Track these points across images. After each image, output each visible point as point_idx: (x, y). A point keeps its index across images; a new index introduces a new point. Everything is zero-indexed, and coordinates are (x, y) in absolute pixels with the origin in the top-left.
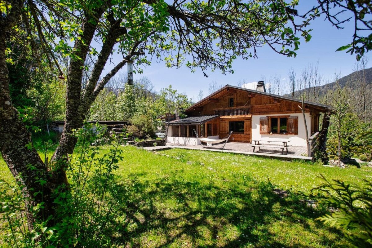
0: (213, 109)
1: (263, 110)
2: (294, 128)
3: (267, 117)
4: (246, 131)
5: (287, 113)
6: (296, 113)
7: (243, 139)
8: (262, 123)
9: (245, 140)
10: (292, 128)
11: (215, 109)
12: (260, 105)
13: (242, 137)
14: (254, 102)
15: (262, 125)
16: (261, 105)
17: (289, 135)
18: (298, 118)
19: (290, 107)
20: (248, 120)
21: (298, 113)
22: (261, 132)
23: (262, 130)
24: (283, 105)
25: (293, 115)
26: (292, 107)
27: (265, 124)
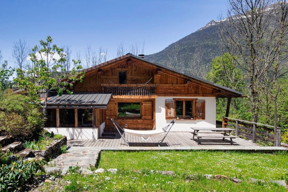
0: (102, 85)
1: (169, 91)
2: (202, 112)
3: (174, 99)
4: (145, 115)
5: (195, 96)
6: (203, 96)
7: (140, 126)
8: (168, 106)
9: (143, 127)
10: (200, 112)
11: (105, 85)
12: (165, 85)
13: (139, 124)
14: (158, 80)
15: (168, 109)
16: (167, 85)
17: (197, 120)
18: (205, 102)
19: (198, 90)
20: (147, 102)
21: (205, 96)
22: (167, 117)
23: (169, 114)
24: (191, 87)
25: (200, 98)
26: (200, 89)
27: (172, 108)
